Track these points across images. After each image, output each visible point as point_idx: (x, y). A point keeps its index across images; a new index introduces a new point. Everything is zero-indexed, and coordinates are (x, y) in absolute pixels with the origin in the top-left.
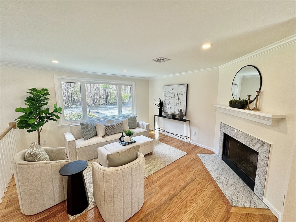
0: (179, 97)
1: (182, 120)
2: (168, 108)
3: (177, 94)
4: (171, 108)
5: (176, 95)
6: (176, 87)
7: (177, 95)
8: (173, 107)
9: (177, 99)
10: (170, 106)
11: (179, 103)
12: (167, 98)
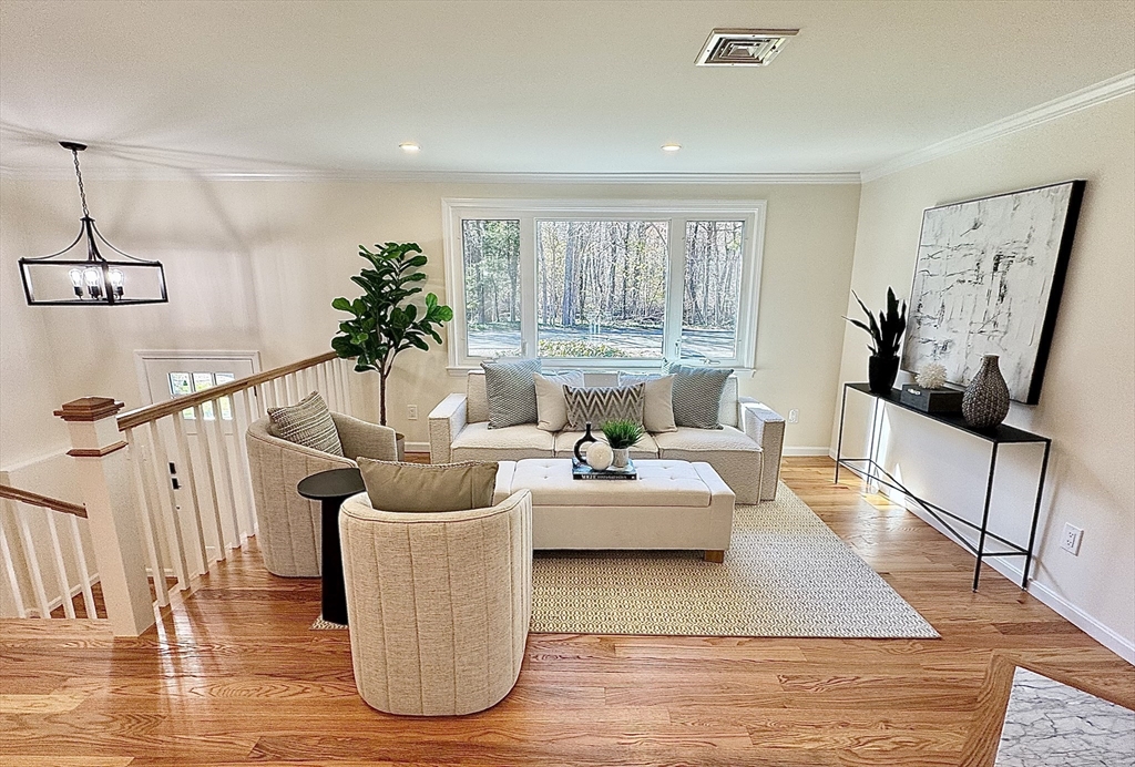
0: (1007, 278)
1: (993, 430)
2: (929, 347)
3: (998, 259)
4: (945, 348)
5: (988, 265)
6: (996, 210)
7: (992, 264)
8: (960, 341)
9: (990, 292)
10: (941, 337)
11: (1002, 320)
12: (933, 285)
